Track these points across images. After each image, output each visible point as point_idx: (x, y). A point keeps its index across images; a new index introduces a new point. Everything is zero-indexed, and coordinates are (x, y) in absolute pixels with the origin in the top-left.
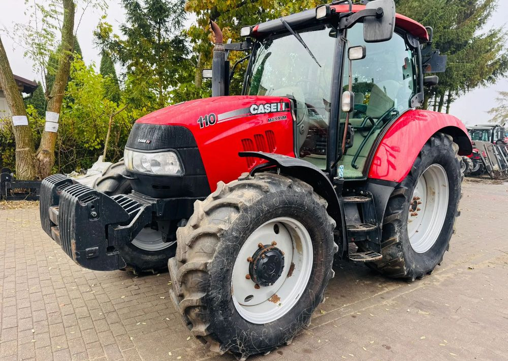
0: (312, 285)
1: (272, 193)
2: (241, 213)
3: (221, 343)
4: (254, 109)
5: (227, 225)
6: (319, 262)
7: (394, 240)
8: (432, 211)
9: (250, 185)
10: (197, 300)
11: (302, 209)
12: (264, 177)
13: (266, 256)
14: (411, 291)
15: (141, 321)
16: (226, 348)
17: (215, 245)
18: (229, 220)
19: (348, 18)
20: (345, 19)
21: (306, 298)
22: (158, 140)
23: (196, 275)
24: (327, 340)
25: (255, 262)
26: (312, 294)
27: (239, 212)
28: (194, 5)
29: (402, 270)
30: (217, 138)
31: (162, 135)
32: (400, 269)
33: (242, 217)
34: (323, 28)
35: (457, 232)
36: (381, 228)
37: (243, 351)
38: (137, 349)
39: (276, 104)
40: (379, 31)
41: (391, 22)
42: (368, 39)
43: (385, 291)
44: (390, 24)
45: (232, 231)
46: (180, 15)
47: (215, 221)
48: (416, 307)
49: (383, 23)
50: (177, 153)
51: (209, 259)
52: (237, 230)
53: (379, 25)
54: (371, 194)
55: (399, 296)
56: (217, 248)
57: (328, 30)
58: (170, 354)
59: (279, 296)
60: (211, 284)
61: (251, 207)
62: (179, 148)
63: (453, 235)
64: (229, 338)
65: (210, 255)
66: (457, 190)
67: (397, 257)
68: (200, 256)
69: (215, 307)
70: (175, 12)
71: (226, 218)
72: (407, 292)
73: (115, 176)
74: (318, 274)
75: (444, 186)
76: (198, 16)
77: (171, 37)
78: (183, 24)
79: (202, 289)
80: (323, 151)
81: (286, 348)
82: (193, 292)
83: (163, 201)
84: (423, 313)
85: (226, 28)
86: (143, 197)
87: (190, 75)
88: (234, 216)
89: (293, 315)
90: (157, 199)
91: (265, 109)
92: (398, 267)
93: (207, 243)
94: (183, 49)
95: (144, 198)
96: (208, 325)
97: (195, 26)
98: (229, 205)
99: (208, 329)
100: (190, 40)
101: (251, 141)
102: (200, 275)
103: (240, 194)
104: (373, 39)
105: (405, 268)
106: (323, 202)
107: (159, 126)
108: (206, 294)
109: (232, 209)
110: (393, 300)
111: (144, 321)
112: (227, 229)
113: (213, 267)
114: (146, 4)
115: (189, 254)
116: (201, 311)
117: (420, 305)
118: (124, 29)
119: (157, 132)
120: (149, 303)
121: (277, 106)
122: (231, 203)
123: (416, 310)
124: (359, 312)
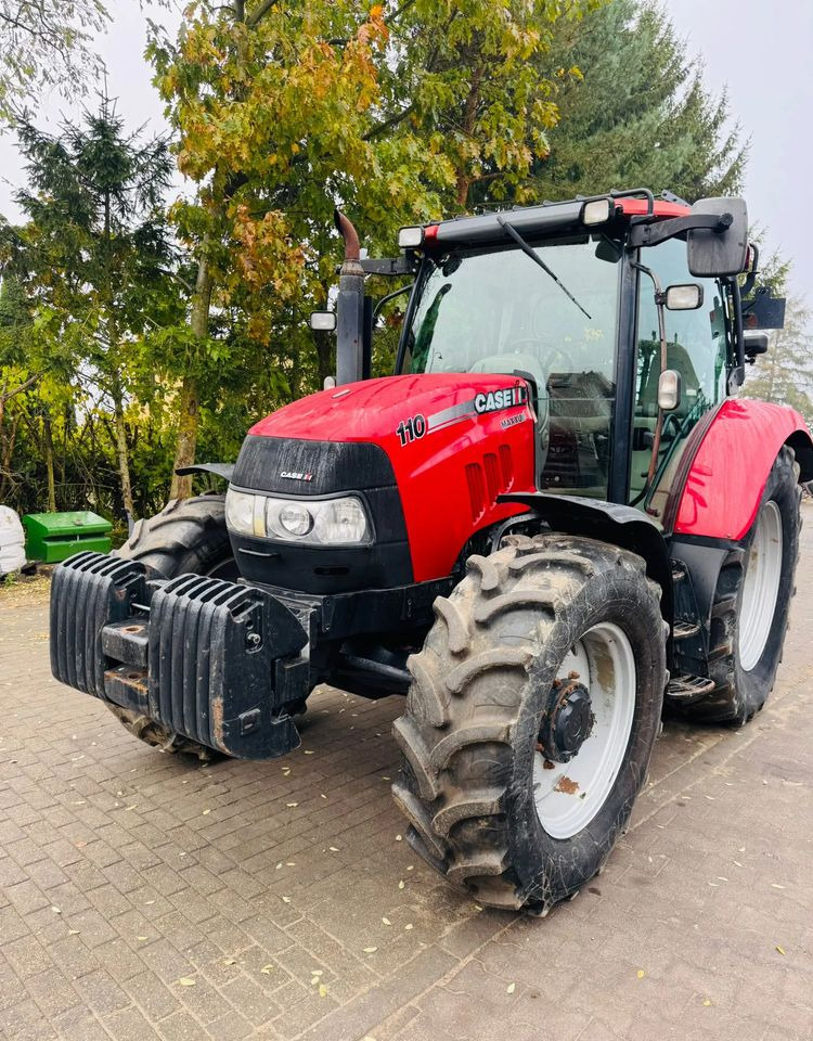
0: (634, 751)
1: (596, 577)
2: (557, 622)
3: (519, 885)
4: (481, 404)
5: (536, 646)
6: (646, 705)
7: (725, 650)
8: (753, 589)
9: (556, 564)
10: (493, 803)
11: (632, 605)
12: (565, 544)
13: (570, 702)
14: (746, 744)
15: (284, 860)
16: (525, 894)
17: (520, 689)
18: (538, 637)
19: (650, 226)
20: (643, 227)
21: (626, 778)
22: (329, 475)
23: (483, 751)
24: (663, 856)
25: (553, 716)
26: (635, 768)
27: (554, 619)
28: (199, 162)
29: (730, 707)
30: (428, 465)
31: (337, 463)
32: (727, 704)
33: (560, 630)
34: (586, 241)
35: (791, 626)
36: (709, 629)
37: (547, 896)
38: (312, 921)
39: (509, 392)
40: (721, 257)
41: (742, 241)
42: (698, 271)
43: (703, 750)
44: (741, 244)
45: (545, 659)
46: (154, 178)
47: (508, 640)
48: (773, 774)
49: (728, 244)
50: (364, 499)
51: (510, 719)
52: (552, 655)
53: (720, 248)
54: (684, 564)
55: (731, 756)
56: (523, 695)
57: (593, 245)
58: (386, 921)
59: (573, 780)
60: (515, 768)
61: (570, 608)
62: (368, 488)
63: (787, 632)
64: (532, 874)
65: (510, 710)
66: (794, 547)
67: (727, 682)
68: (489, 713)
69: (519, 814)
70: (142, 169)
71: (533, 632)
72: (741, 748)
73: (169, 546)
74: (643, 729)
75: (775, 541)
76: (198, 182)
77: (134, 223)
78: (161, 196)
79: (500, 779)
80: (557, 479)
81: (599, 879)
82: (476, 787)
83: (332, 599)
84: (792, 784)
85: (273, 213)
86: (286, 593)
87: (173, 308)
88: (547, 628)
89: (609, 813)
90: (322, 597)
91: (495, 401)
92: (723, 702)
93: (501, 685)
94: (161, 251)
95: (289, 596)
96: (504, 853)
97: (187, 202)
98: (532, 606)
99: (505, 860)
100: (175, 232)
101: (479, 466)
102: (493, 751)
103: (542, 582)
104: (708, 271)
105: (735, 702)
106: (656, 589)
107: (328, 444)
108: (505, 789)
109: (538, 614)
110: (728, 765)
111: (288, 858)
112: (538, 655)
113: (519, 733)
114: (76, 148)
115: (456, 710)
116: (493, 825)
117: (781, 771)
118: (26, 200)
119: (325, 457)
120: (271, 819)
121: (511, 394)
122: (536, 602)
123: (777, 780)
124: (683, 794)
